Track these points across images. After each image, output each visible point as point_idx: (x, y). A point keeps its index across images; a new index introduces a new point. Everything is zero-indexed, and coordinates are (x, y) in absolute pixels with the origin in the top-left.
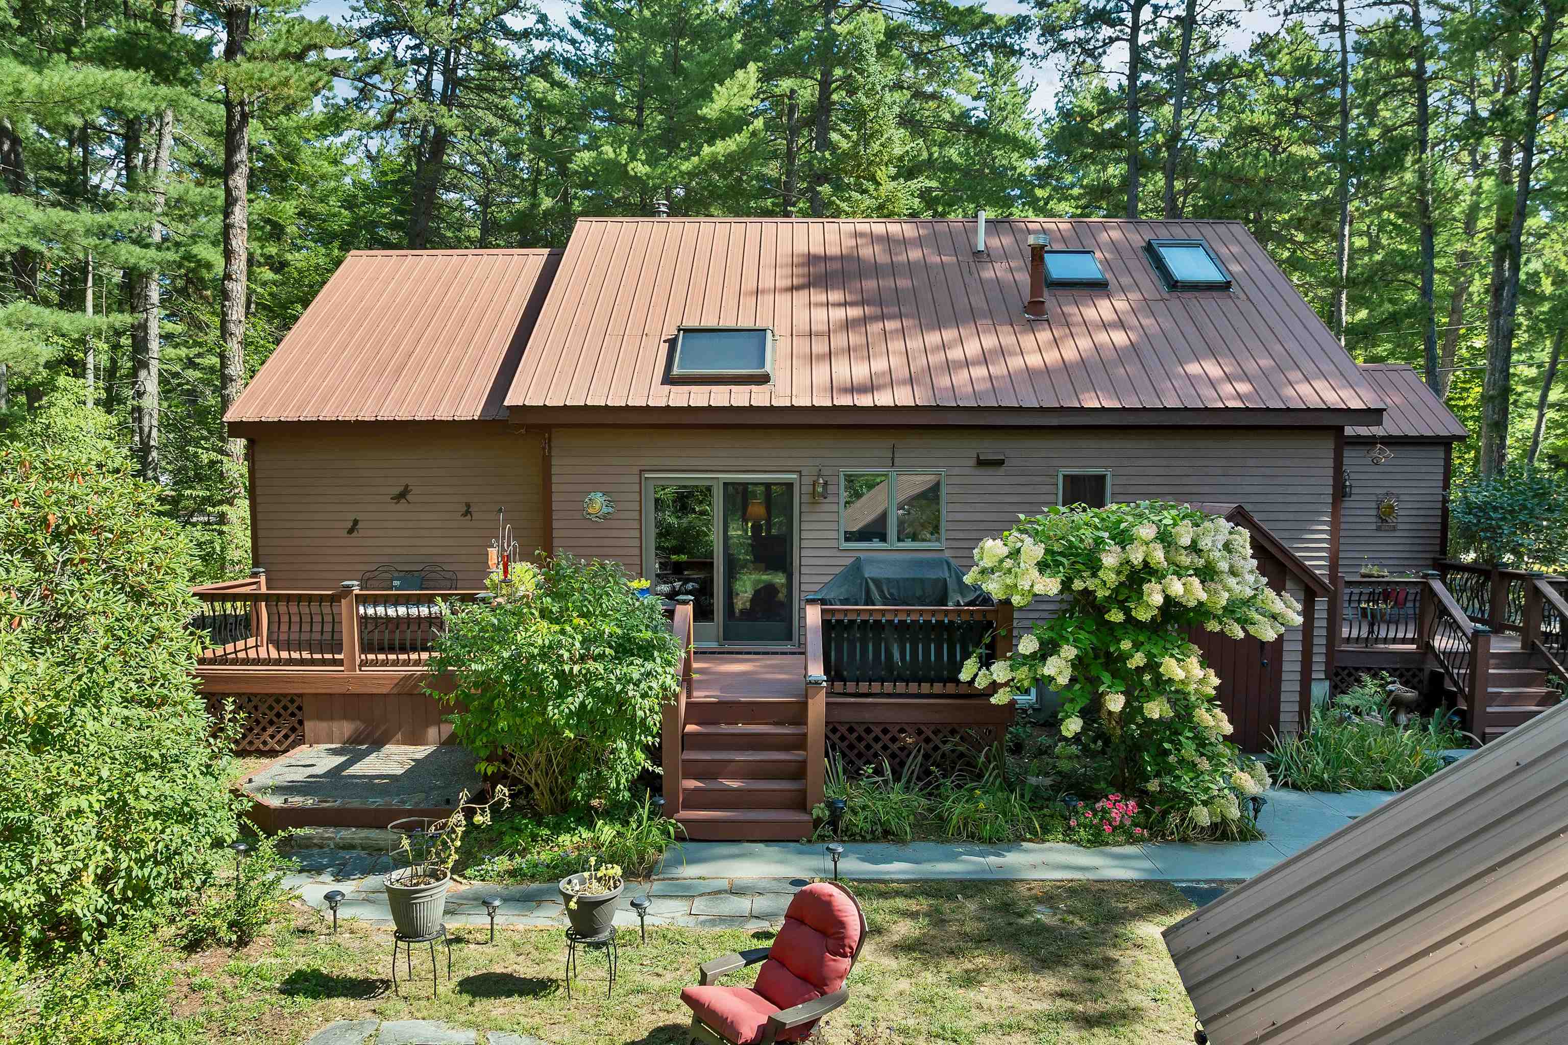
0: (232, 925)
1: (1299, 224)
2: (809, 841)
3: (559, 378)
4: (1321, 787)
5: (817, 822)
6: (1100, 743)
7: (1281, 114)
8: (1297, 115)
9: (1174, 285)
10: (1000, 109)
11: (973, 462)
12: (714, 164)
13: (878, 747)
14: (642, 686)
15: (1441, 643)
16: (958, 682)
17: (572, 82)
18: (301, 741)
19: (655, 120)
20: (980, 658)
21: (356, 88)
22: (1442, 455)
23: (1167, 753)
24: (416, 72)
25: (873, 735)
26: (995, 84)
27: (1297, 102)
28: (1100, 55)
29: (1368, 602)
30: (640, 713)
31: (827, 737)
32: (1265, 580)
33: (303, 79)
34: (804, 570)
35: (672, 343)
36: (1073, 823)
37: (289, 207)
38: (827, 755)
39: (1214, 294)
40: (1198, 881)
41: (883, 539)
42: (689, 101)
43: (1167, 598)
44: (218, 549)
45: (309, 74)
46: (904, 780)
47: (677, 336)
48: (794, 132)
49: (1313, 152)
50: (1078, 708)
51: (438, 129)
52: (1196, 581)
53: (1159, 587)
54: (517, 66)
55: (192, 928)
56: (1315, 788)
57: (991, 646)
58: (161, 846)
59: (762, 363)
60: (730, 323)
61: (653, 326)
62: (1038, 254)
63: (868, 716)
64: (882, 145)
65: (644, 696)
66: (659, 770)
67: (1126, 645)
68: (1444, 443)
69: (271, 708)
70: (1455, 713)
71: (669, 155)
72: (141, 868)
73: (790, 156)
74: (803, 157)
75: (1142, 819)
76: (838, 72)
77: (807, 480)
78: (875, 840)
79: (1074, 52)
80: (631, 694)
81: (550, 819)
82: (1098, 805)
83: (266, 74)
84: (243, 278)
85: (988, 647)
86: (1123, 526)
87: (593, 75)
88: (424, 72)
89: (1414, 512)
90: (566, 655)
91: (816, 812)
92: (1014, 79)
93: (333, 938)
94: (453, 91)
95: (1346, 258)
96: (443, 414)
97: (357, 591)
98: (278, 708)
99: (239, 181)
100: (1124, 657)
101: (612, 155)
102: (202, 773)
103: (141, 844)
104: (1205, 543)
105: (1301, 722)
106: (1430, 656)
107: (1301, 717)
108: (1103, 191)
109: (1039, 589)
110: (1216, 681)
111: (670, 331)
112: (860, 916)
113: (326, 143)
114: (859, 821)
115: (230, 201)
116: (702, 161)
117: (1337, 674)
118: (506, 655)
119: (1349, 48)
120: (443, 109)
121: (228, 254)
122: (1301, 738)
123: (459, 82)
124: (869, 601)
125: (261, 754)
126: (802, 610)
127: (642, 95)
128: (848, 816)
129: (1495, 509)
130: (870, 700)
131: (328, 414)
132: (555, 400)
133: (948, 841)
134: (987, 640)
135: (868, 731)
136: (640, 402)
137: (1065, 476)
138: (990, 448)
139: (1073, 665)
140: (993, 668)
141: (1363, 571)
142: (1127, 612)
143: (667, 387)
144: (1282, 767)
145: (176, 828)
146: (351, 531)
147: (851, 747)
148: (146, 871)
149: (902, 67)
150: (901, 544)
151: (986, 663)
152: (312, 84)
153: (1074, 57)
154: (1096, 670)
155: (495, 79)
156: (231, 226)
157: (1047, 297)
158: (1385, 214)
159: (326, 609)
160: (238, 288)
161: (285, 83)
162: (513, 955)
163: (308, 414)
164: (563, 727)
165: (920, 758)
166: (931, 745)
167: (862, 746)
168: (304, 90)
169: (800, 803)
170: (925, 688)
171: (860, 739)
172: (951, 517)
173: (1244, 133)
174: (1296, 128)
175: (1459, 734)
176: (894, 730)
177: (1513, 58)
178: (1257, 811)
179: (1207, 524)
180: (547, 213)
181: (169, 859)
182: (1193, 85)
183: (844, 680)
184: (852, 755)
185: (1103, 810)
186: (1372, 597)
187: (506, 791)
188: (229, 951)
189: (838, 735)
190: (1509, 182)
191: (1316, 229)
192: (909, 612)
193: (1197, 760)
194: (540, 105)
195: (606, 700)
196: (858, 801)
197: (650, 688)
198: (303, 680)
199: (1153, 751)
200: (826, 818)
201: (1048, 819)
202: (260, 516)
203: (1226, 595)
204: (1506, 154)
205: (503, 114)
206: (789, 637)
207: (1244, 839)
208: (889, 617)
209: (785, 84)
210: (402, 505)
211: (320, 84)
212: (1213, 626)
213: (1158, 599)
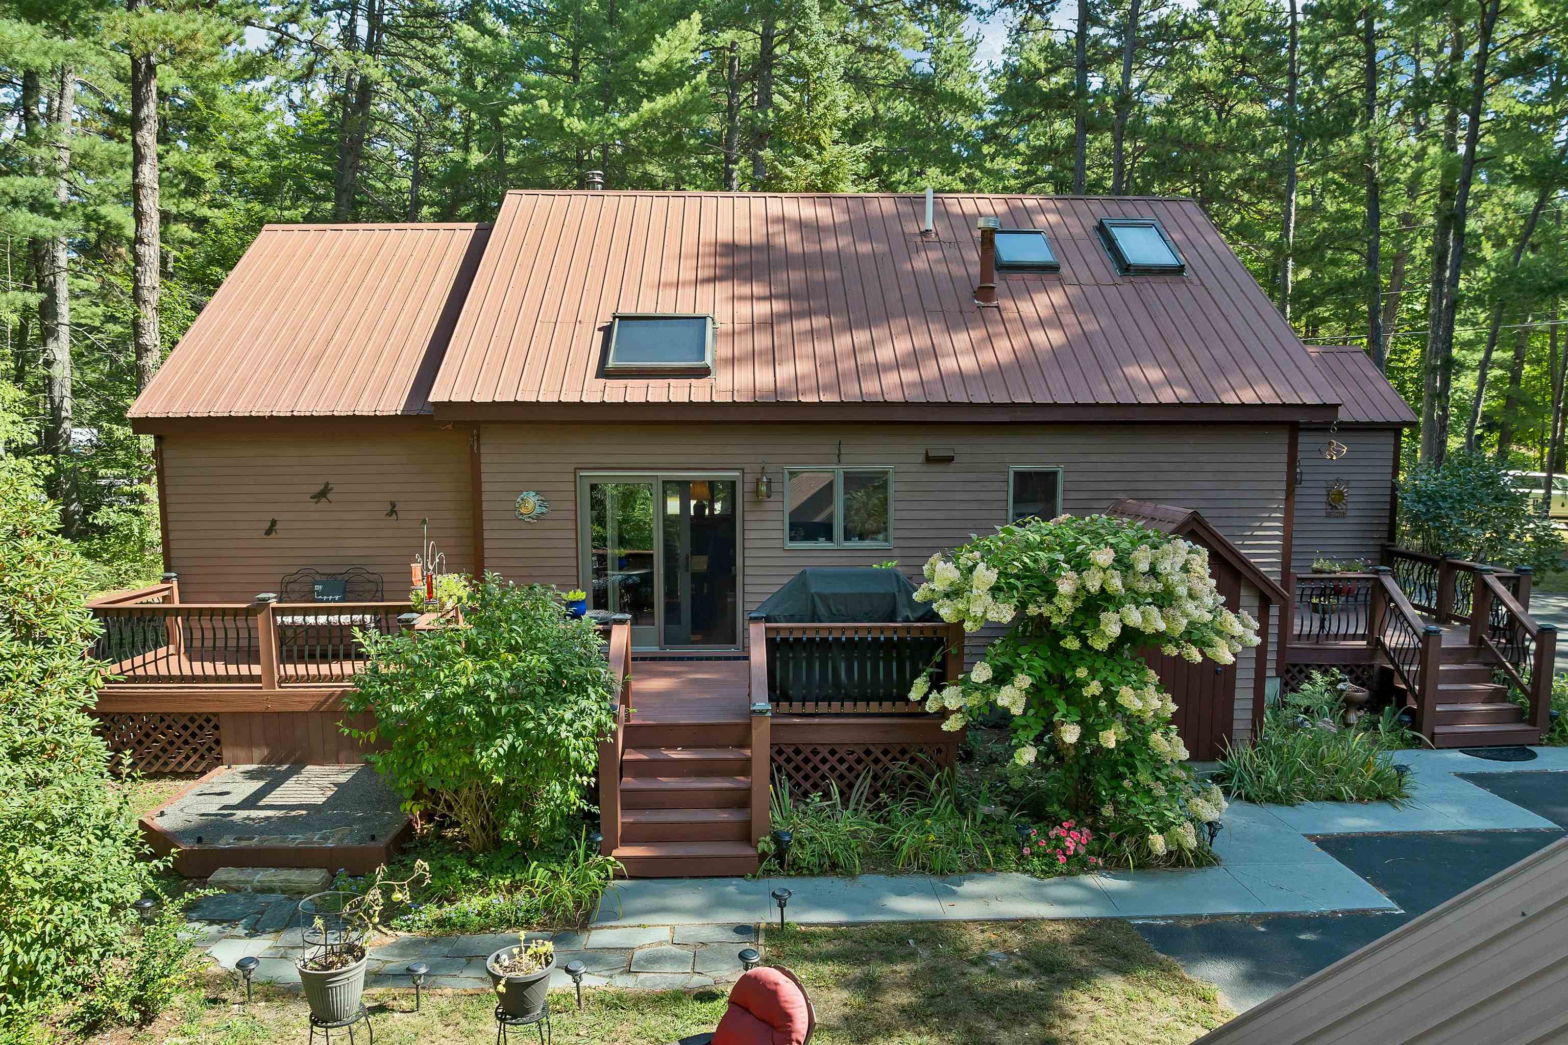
0: (134, 1001)
1: (1245, 183)
2: (754, 876)
3: (487, 372)
4: (1275, 799)
5: (763, 856)
6: (1052, 758)
7: (1228, 71)
8: (1243, 73)
9: (1127, 269)
10: (946, 61)
11: (921, 458)
12: (651, 122)
13: (825, 768)
14: (575, 726)
15: (1393, 638)
16: (907, 701)
17: (505, 30)
18: (219, 761)
19: (590, 73)
20: (931, 676)
21: (272, 38)
22: (1392, 441)
23: (1122, 777)
24: (340, 16)
25: (820, 756)
26: (940, 35)
27: (1244, 59)
28: (1048, 11)
29: (1319, 596)
30: (574, 754)
31: (772, 760)
32: (1222, 599)
33: (212, 33)
34: (748, 571)
35: (607, 331)
36: (1026, 851)
37: (207, 159)
38: (772, 778)
39: (1168, 279)
40: (1155, 918)
41: (830, 538)
42: (626, 53)
43: (1125, 628)
44: (136, 530)
45: (219, 25)
46: (852, 805)
47: (612, 324)
48: (734, 86)
49: (1259, 111)
50: (1032, 737)
51: (364, 78)
52: (1154, 610)
53: (1117, 617)
54: (445, 13)
55: (89, 1007)
56: (1269, 800)
57: (942, 665)
58: (49, 927)
59: (702, 356)
60: (669, 312)
61: (587, 314)
62: (988, 237)
63: (815, 738)
64: (826, 108)
65: (577, 736)
66: (595, 809)
67: (1082, 673)
68: (1395, 429)
69: (185, 728)
70: (1405, 713)
71: (606, 109)
72: (27, 952)
73: (731, 111)
74: (745, 112)
75: (1096, 845)
76: (781, 25)
77: (749, 478)
78: (823, 873)
79: (1021, 8)
80: (563, 735)
81: (480, 859)
82: (1053, 833)
83: (171, 27)
84: (156, 242)
85: (938, 665)
86: (1079, 548)
87: (526, 23)
88: (348, 17)
89: (1361, 499)
90: (493, 696)
91: (761, 846)
92: (959, 30)
93: (248, 1008)
94: (379, 37)
95: (1292, 225)
96: (364, 408)
97: (274, 604)
98: (193, 727)
99: (148, 136)
100: (1080, 684)
101: (546, 109)
102: (97, 837)
103: (26, 926)
104: (1164, 567)
105: (1254, 731)
106: (1380, 653)
107: (1254, 725)
108: (1050, 152)
109: (992, 616)
110: (1174, 708)
111: (605, 318)
112: (808, 1005)
113: (247, 88)
114: (805, 855)
115: (139, 158)
116: (641, 117)
117: (1288, 671)
118: (429, 696)
119: (1299, 9)
120: (369, 58)
121: (139, 215)
122: (1254, 746)
123: (386, 28)
124: (815, 618)
125: (176, 775)
126: (745, 630)
127: (577, 45)
128: (795, 850)
129: (1444, 498)
130: (817, 721)
131: (240, 409)
132: (482, 396)
133: (899, 873)
134: (938, 658)
135: (815, 752)
136: (573, 397)
137: (1016, 473)
138: (939, 445)
139: (1027, 693)
140: (945, 693)
141: (1315, 566)
142: (1084, 640)
143: (602, 381)
144: (1236, 778)
145: (66, 905)
146: (269, 532)
147: (797, 769)
148: (33, 956)
149: (845, 22)
150: (848, 544)
151: (937, 684)
152: (222, 38)
153: (1022, 12)
154: (1049, 694)
155: (423, 26)
156: (142, 186)
157: (998, 283)
158: (1330, 175)
159: (241, 623)
160: (151, 253)
161: (192, 37)
162: (440, 1026)
163: (219, 410)
164: (492, 772)
165: (869, 780)
166: (880, 765)
167: (809, 767)
168: (213, 45)
169: (746, 836)
170: (874, 707)
171: (806, 760)
172: (900, 515)
173: (1190, 90)
174: (1244, 87)
175: (1409, 734)
176: (842, 752)
177: (1460, 23)
178: (1212, 836)
179: (1165, 546)
180: (479, 167)
181: (59, 941)
182: (1141, 44)
183: (790, 700)
184: (798, 777)
185: (1058, 838)
186: (1322, 593)
187: (426, 865)
188: (131, 1030)
189: (784, 756)
190: (1454, 149)
191: (1262, 191)
192: (856, 630)
193: (1152, 785)
194: (471, 54)
195: (539, 742)
196: (807, 831)
197: (584, 728)
198: (218, 699)
199: (1107, 773)
200: (772, 852)
201: (1000, 846)
202: (171, 517)
203: (1185, 622)
204: (1451, 121)
205: (433, 63)
206: (733, 641)
207: (1199, 865)
208: (836, 634)
209: (727, 36)
210: (323, 504)
211: (231, 38)
212: (1171, 650)
213: (1114, 630)
